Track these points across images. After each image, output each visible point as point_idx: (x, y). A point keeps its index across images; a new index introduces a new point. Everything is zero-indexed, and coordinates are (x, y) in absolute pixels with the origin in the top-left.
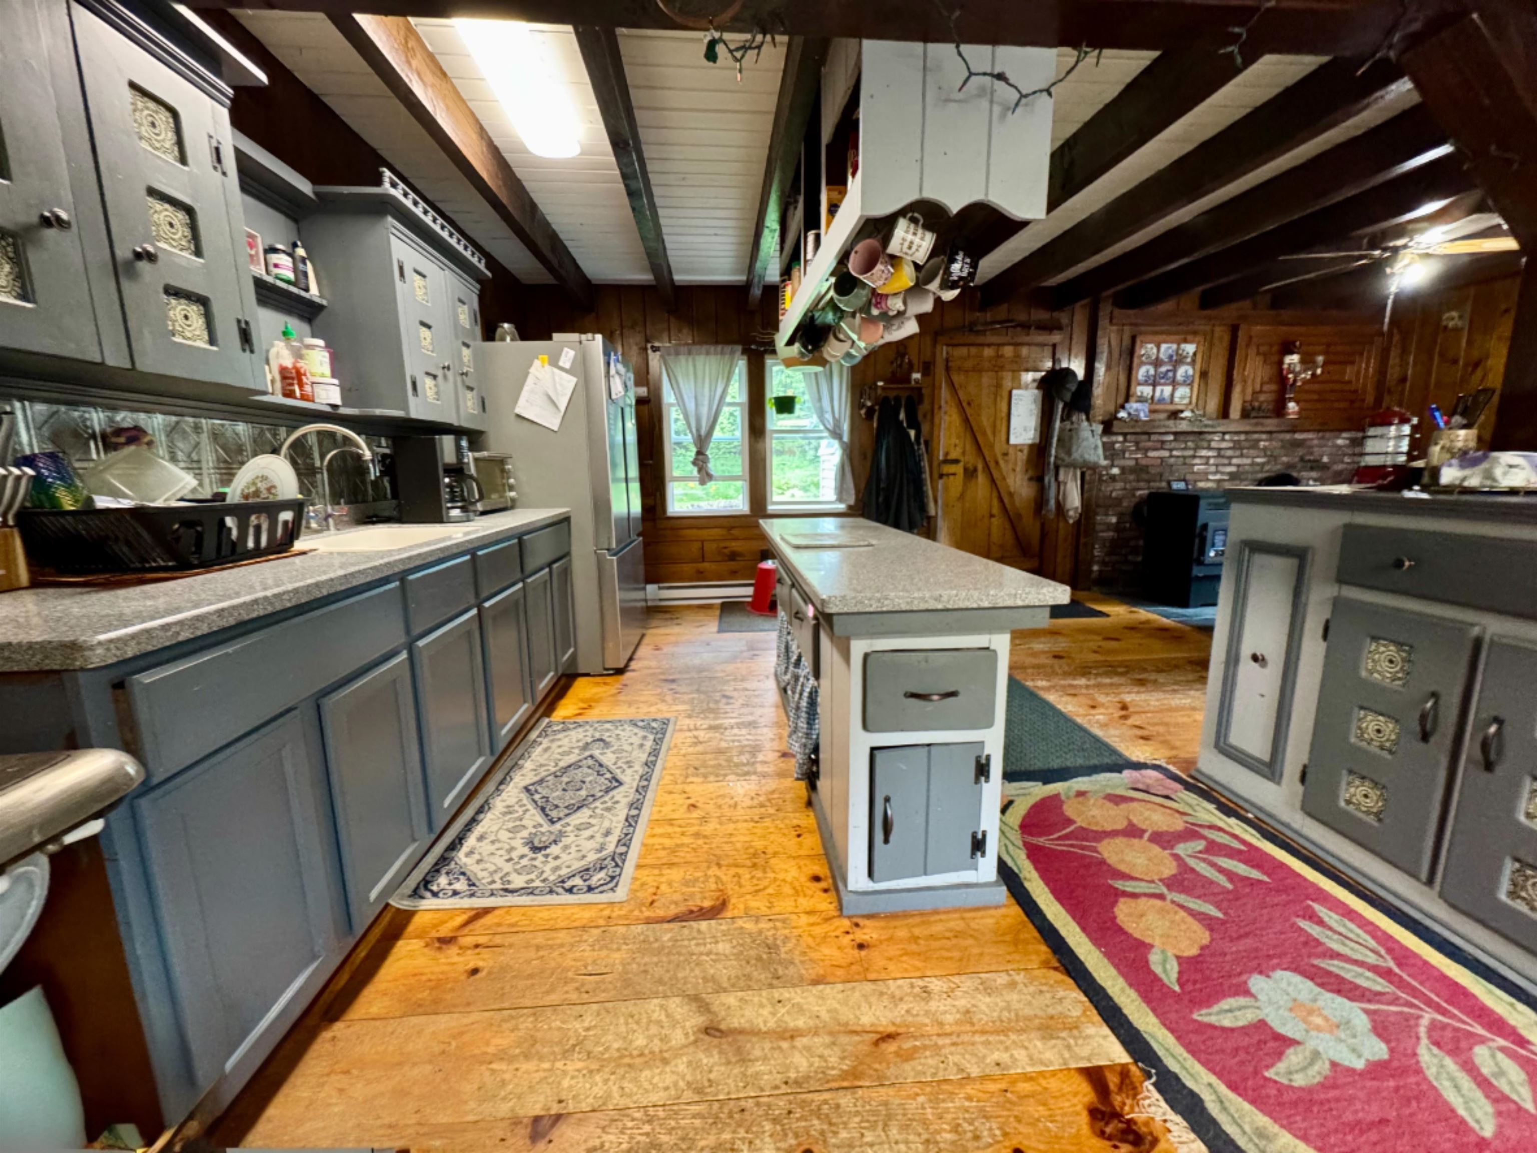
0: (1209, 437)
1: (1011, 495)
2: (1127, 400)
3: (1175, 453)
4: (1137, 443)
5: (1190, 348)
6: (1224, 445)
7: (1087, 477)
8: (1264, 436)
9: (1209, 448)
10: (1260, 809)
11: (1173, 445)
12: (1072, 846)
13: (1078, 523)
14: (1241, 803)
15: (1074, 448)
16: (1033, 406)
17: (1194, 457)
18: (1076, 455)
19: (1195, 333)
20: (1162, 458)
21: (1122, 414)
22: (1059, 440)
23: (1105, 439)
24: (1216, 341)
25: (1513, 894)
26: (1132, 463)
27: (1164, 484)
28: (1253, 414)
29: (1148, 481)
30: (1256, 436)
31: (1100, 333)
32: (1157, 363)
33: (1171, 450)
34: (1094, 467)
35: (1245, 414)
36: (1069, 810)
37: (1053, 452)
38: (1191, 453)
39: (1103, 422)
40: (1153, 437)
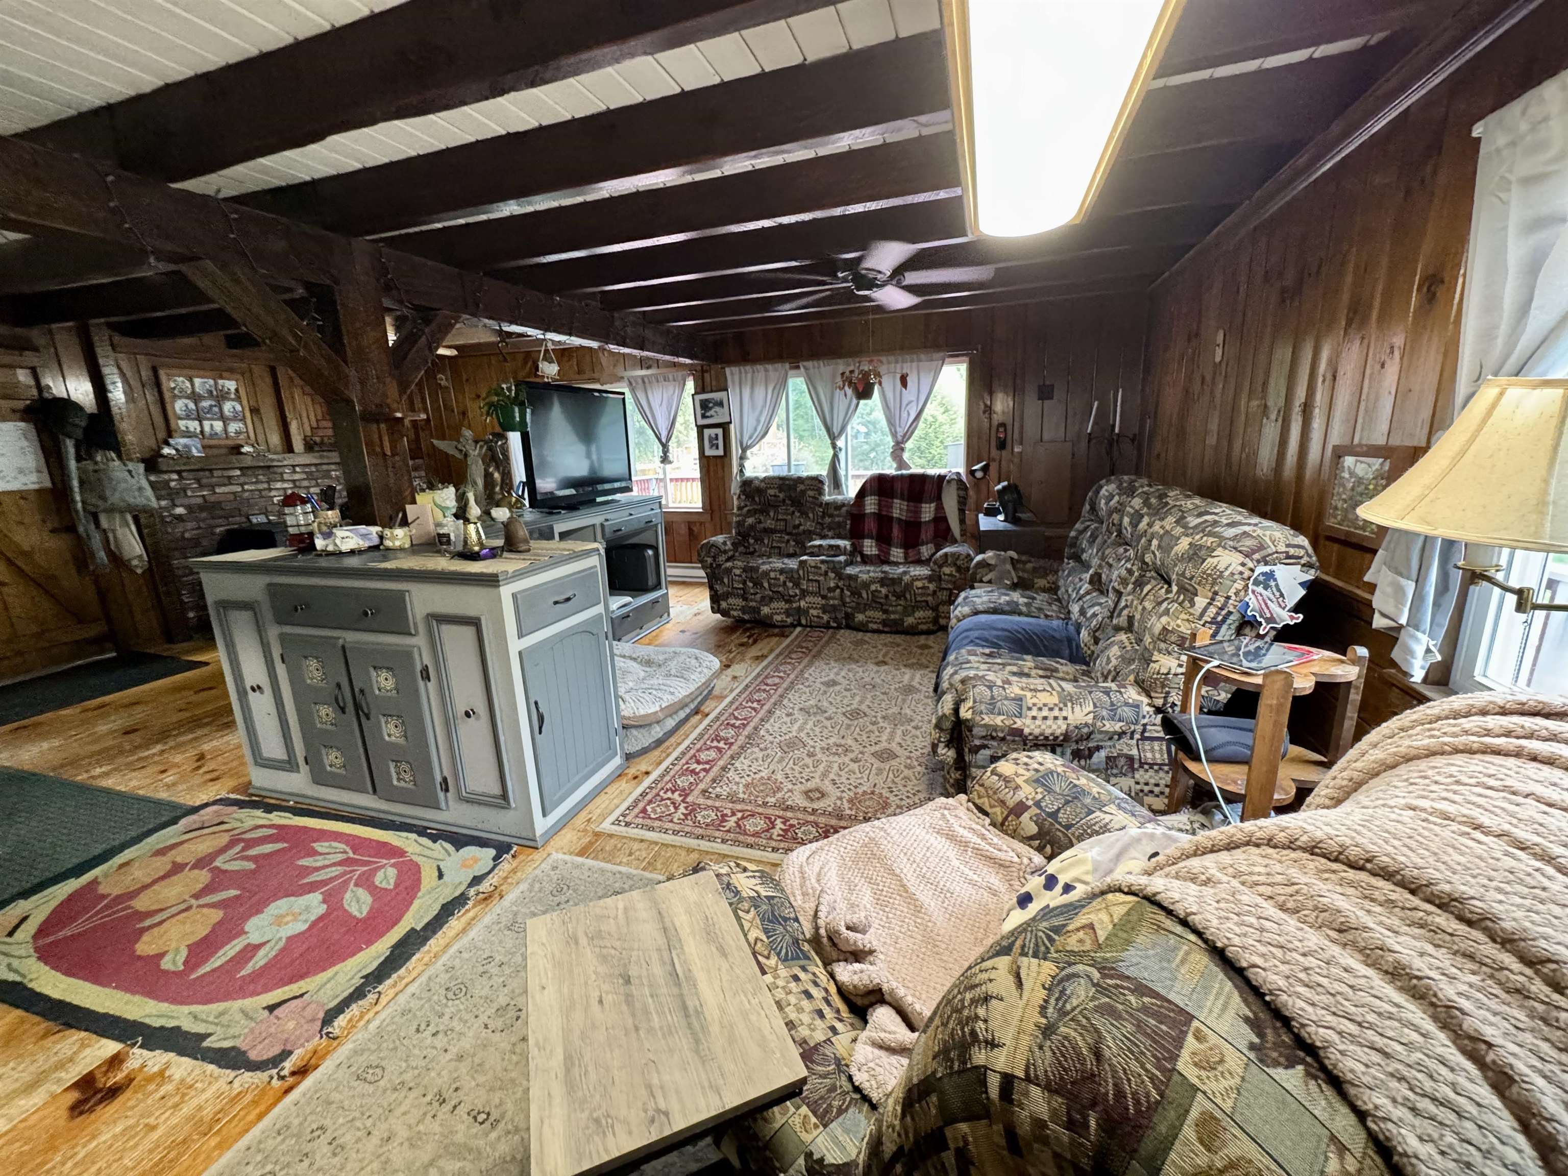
0: (280, 470)
1: (26, 554)
2: (170, 433)
3: (246, 487)
4: (198, 481)
5: (231, 385)
6: (297, 477)
7: (143, 521)
8: (333, 467)
9: (283, 480)
10: (298, 795)
11: (242, 480)
12: (102, 918)
13: (149, 571)
14: (283, 797)
15: (108, 493)
16: (25, 443)
17: (270, 490)
18: (114, 499)
19: (231, 370)
20: (234, 493)
21: (166, 451)
22: (82, 483)
23: (152, 478)
24: (258, 381)
26: (199, 501)
27: (244, 519)
28: (317, 448)
29: (226, 518)
30: (325, 467)
31: (101, 361)
32: (195, 397)
33: (242, 485)
34: (148, 511)
35: (309, 447)
36: (102, 889)
37: (78, 498)
38: (266, 486)
39: (143, 460)
40: (216, 473)
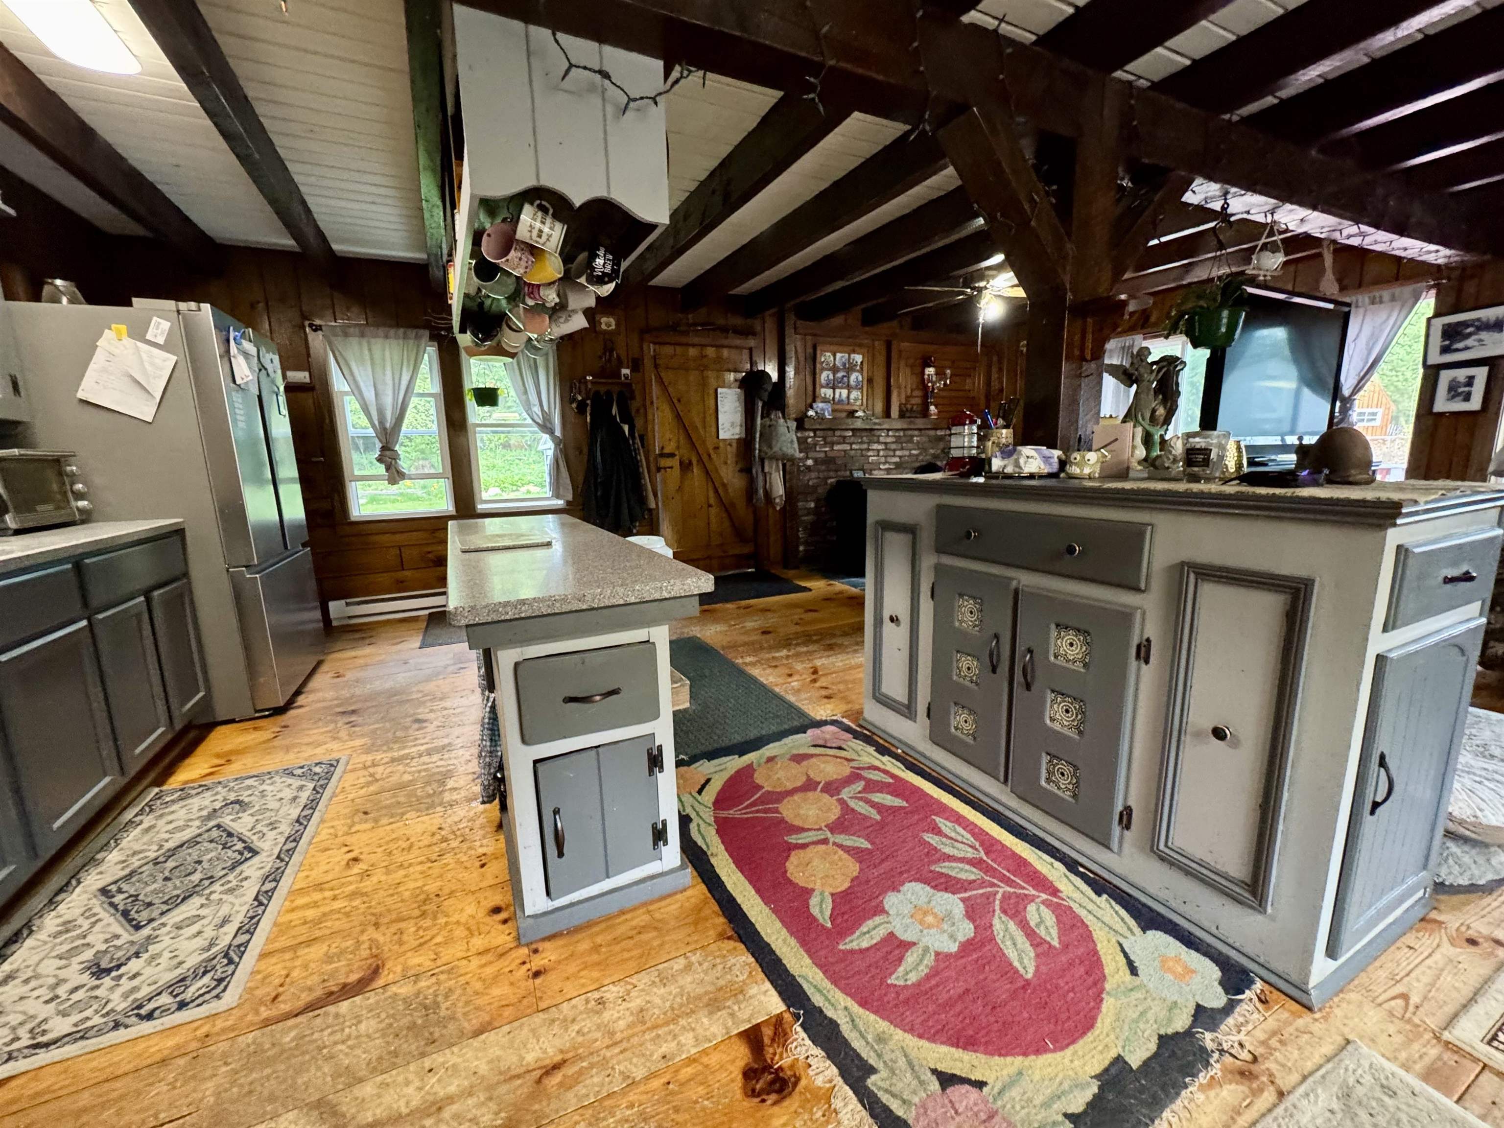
0: (878, 433)
1: (724, 485)
2: (814, 401)
3: (854, 446)
4: (824, 438)
5: (858, 358)
6: (889, 440)
7: (788, 467)
8: (916, 433)
9: (878, 442)
10: (906, 744)
11: (852, 439)
12: (757, 811)
13: (783, 509)
14: (893, 741)
15: (774, 443)
16: (737, 404)
17: (869, 450)
18: (776, 449)
19: (861, 345)
20: (845, 451)
21: (811, 413)
22: (761, 435)
23: (799, 435)
24: (877, 354)
25: (1048, 780)
26: (822, 455)
27: (848, 473)
28: (908, 415)
29: (836, 471)
30: (910, 433)
31: (787, 341)
32: (835, 369)
33: (851, 444)
34: (792, 460)
35: (902, 415)
36: (759, 778)
37: (757, 446)
38: (865, 446)
39: (796, 420)
40: (838, 433)
